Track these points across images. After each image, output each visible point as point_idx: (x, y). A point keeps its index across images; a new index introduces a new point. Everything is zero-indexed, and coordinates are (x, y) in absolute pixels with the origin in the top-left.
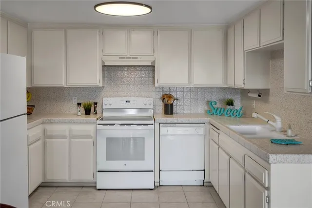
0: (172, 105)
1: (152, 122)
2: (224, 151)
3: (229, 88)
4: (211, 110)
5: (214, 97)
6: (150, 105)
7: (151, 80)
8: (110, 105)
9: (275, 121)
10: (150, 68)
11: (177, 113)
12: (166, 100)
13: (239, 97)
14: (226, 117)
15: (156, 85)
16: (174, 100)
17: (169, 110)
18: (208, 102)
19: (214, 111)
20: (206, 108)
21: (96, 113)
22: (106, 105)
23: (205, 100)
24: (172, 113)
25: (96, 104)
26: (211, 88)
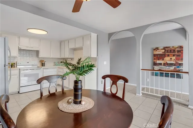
1: (41, 68)
8: (21, 64)
16: (45, 62)
21: (14, 67)
24: (44, 66)
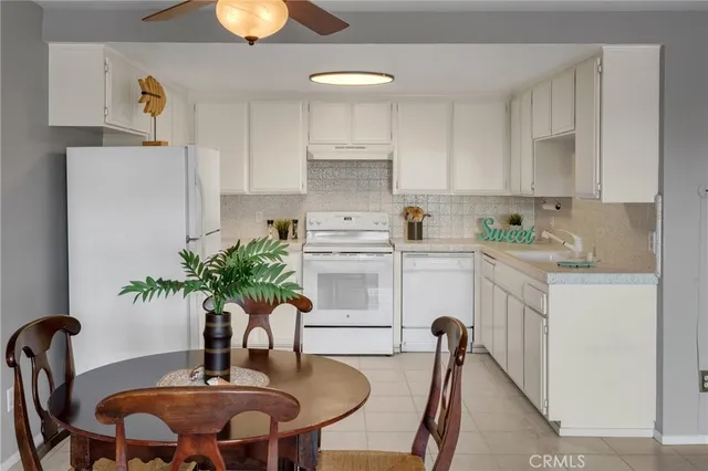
0: (420, 224)
1: (391, 249)
2: (502, 289)
3: (515, 197)
4: (486, 233)
5: (490, 213)
6: (384, 224)
7: (385, 183)
8: (319, 224)
9: (572, 242)
10: (384, 164)
11: (428, 238)
12: (410, 216)
13: (532, 212)
14: (509, 243)
15: (395, 191)
16: (424, 216)
17: (415, 232)
18: (480, 220)
19: (490, 235)
20: (477, 230)
21: (296, 238)
22: (311, 224)
23: (476, 217)
24: (420, 237)
25: (296, 222)
26: (485, 197)
